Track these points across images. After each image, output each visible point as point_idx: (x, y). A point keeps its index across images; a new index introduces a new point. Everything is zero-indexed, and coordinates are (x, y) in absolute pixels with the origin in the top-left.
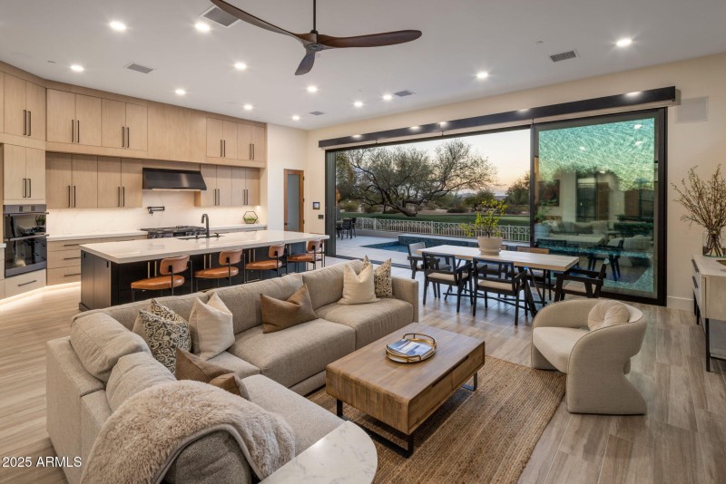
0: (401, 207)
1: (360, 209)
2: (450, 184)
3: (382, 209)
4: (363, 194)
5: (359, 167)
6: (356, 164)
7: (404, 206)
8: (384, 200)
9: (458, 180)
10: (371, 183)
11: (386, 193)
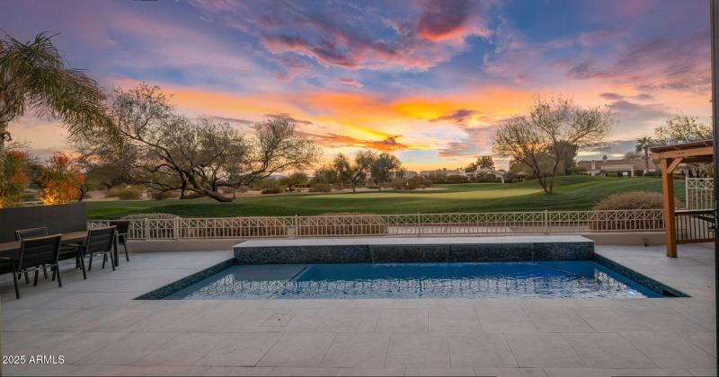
0: (211, 192)
1: (145, 195)
2: (273, 164)
3: (180, 194)
4: (148, 177)
5: (140, 139)
6: (134, 135)
7: (215, 190)
8: (184, 183)
9: (283, 161)
10: (163, 162)
11: (188, 175)
